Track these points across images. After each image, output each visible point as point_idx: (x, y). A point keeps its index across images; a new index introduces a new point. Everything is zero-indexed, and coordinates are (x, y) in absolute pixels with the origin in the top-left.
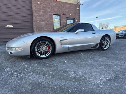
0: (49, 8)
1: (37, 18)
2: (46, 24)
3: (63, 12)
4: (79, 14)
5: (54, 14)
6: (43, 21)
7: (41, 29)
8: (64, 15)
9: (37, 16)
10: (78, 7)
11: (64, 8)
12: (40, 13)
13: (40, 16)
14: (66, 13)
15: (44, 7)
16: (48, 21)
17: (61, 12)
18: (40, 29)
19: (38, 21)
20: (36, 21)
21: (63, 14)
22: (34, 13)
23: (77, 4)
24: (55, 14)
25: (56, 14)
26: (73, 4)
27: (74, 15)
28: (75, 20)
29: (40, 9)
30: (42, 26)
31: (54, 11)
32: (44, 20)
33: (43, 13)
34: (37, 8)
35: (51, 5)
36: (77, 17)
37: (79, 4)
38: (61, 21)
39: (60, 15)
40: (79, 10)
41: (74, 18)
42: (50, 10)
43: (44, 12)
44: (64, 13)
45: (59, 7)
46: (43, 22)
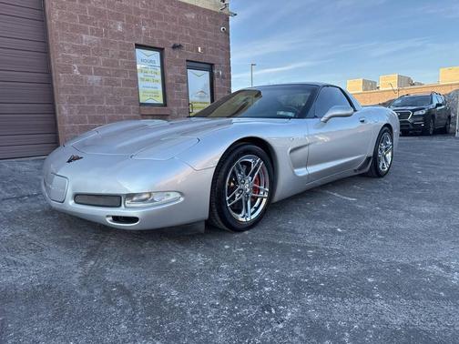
0: (119, 18)
1: (69, 57)
2: (109, 82)
3: (174, 38)
4: (229, 48)
5: (138, 46)
6: (99, 72)
7: (89, 102)
8: (177, 51)
9: (69, 51)
10: (222, 22)
11: (174, 24)
12: (84, 36)
13: (85, 50)
14: (185, 44)
15: (100, 14)
16: (118, 73)
17: (164, 38)
18: (86, 104)
19: (76, 72)
20: (68, 69)
21: (175, 47)
22: (56, 34)
23: (219, 10)
24: (142, 43)
25: (145, 44)
26: (205, 11)
27: (213, 52)
28: (215, 72)
29: (83, 19)
30: (95, 93)
31: (139, 31)
32: (100, 65)
33: (95, 39)
34: (71, 17)
35: (127, 7)
36: (221, 58)
37: (225, 12)
38: (169, 74)
39: (161, 50)
40: (227, 33)
41: (212, 65)
42: (123, 25)
43: (99, 33)
44: (177, 42)
45: (159, 17)
46: (96, 74)
